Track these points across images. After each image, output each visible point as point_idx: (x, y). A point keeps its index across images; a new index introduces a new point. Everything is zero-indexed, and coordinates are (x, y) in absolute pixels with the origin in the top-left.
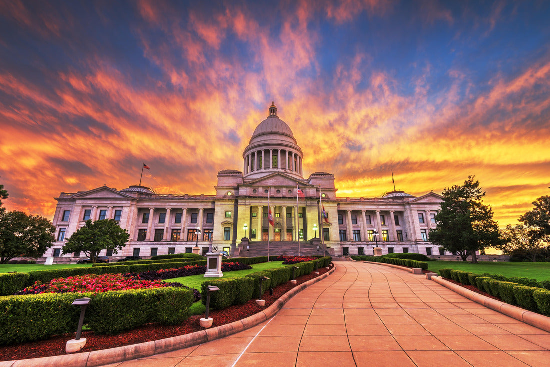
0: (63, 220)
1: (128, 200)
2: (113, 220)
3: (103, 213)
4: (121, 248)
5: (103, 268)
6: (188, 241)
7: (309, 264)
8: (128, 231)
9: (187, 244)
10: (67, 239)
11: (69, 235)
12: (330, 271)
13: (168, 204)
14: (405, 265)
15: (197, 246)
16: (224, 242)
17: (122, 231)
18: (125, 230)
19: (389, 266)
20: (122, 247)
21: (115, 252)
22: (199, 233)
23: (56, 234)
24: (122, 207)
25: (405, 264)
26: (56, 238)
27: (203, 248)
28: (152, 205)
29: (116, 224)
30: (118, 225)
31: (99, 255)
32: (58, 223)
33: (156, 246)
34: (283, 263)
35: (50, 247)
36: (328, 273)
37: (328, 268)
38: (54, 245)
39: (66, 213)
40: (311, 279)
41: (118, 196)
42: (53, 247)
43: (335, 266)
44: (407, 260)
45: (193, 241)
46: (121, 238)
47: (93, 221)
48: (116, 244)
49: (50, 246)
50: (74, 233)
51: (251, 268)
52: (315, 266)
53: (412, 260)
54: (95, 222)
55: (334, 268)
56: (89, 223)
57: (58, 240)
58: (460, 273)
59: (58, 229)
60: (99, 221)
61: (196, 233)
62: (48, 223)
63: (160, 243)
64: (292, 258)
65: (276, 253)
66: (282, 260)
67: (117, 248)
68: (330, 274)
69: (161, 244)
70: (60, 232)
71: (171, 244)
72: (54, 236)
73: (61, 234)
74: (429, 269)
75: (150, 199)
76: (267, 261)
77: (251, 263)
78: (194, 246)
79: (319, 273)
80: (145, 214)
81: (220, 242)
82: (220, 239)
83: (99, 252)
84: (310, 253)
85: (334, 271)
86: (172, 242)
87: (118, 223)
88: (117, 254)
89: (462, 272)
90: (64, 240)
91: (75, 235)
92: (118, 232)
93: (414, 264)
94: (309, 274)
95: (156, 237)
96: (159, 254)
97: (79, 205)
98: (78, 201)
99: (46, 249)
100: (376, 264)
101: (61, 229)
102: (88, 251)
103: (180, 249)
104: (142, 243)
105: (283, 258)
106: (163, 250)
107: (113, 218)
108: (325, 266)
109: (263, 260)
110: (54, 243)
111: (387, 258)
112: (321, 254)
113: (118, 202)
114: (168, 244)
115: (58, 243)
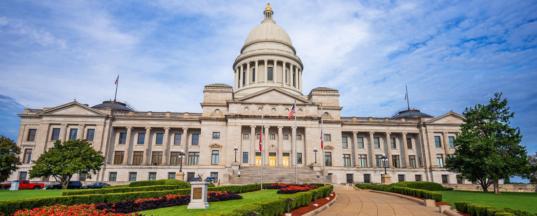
0: (28, 140)
1: (102, 117)
2: (85, 140)
3: (73, 132)
4: (95, 173)
5: (73, 198)
6: (170, 165)
7: (306, 195)
8: (102, 153)
9: (169, 168)
10: (34, 162)
11: (35, 157)
12: (331, 202)
13: (147, 122)
14: (416, 196)
15: (181, 171)
16: (211, 167)
17: (95, 153)
18: (99, 152)
19: (398, 196)
20: (96, 171)
21: (88, 177)
22: (183, 156)
23: (21, 156)
24: (95, 125)
25: (416, 194)
26: (21, 161)
27: (188, 173)
28: (129, 124)
29: (89, 145)
30: (90, 146)
31: (71, 180)
32: (23, 144)
33: (134, 171)
34: (278, 193)
35: (15, 171)
36: (327, 205)
37: (328, 199)
38: (19, 168)
39: (32, 131)
40: (308, 212)
41: (90, 113)
42: (17, 171)
43: (336, 196)
44: (419, 190)
45: (176, 165)
46: (94, 161)
47: (62, 142)
48: (89, 168)
49: (15, 169)
50: (42, 155)
51: (240, 198)
52: (313, 196)
53: (424, 191)
54: (65, 143)
55: (335, 199)
56: (58, 144)
57: (24, 162)
58: (478, 208)
59: (23, 151)
60: (69, 142)
61: (180, 156)
62: (12, 144)
63: (139, 166)
64: (288, 186)
65: (270, 180)
66: (276, 189)
67: (91, 172)
68: (330, 206)
69: (141, 168)
70: (25, 153)
71: (151, 168)
72: (18, 159)
73: (27, 155)
74: (444, 200)
75: (126, 116)
76: (259, 189)
77: (241, 191)
78: (177, 171)
79: (317, 205)
80: (121, 134)
81: (207, 167)
82: (207, 164)
83: (71, 176)
84: (309, 181)
85: (335, 202)
86: (153, 166)
87: (91, 144)
88: (91, 178)
89: (480, 206)
90: (31, 162)
91: (42, 158)
92: (91, 154)
93: (426, 195)
94: (306, 205)
95: (135, 160)
96: (138, 179)
97: (46, 122)
98: (44, 119)
99: (10, 173)
100: (383, 193)
101: (26, 149)
102: (58, 176)
103: (162, 174)
104: (118, 166)
105: (277, 186)
106: (142, 175)
107: (85, 138)
108: (325, 196)
109: (255, 188)
110: (19, 166)
111: (396, 187)
112: (321, 182)
113: (91, 120)
114: (148, 168)
115: (23, 166)
